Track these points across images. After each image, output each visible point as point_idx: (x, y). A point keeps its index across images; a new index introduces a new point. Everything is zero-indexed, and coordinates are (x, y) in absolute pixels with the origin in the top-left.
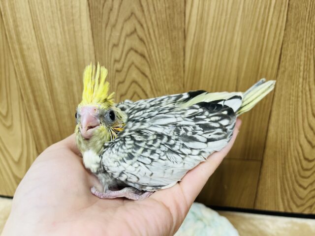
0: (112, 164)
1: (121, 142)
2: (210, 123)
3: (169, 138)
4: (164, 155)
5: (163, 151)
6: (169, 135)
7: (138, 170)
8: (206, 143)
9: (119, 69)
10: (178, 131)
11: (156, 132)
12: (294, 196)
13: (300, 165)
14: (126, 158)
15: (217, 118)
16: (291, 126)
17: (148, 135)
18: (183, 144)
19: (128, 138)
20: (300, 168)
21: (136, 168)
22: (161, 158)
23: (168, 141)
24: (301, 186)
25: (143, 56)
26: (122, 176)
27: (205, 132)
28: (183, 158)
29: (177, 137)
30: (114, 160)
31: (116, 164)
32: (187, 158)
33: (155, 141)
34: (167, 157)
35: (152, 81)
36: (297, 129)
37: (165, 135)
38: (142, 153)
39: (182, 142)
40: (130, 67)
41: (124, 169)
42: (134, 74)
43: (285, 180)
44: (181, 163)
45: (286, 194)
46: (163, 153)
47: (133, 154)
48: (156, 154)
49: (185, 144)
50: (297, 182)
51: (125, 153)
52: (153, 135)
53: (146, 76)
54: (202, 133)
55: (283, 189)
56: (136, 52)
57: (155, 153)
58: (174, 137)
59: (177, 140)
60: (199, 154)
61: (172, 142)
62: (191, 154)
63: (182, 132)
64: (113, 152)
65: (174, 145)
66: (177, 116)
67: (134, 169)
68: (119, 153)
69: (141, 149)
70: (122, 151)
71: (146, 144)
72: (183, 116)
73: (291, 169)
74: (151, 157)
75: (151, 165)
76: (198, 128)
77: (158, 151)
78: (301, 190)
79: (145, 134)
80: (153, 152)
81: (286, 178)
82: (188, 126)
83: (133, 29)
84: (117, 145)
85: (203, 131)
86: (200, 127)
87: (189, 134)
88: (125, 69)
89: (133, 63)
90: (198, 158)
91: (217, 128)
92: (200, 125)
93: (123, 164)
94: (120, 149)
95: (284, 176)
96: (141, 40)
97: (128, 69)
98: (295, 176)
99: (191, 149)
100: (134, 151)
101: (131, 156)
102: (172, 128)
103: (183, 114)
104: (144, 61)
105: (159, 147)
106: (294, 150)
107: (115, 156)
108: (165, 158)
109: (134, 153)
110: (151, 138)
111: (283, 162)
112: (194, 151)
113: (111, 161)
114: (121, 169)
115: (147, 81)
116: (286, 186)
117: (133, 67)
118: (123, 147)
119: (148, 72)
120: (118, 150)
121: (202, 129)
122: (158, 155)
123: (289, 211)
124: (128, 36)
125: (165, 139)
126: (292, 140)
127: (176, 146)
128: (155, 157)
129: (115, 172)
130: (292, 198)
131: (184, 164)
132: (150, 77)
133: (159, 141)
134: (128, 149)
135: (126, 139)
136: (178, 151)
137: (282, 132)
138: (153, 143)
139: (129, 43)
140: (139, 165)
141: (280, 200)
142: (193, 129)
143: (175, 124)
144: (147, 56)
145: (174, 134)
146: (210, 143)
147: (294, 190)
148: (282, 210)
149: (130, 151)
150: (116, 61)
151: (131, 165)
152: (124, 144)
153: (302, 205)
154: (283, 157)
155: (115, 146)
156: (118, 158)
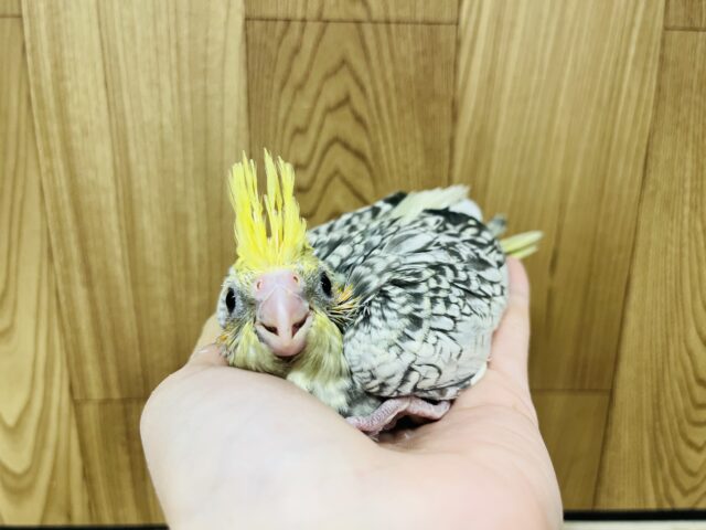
0: (385, 356)
1: (379, 298)
3: (454, 269)
4: (465, 305)
5: (460, 298)
7: (438, 348)
9: (305, 185)
12: (678, 468)
14: (407, 327)
17: (417, 271)
18: (479, 277)
21: (434, 345)
22: (464, 311)
23: (456, 275)
24: (691, 444)
25: (360, 155)
26: (407, 380)
31: (394, 351)
33: (437, 278)
34: (470, 307)
37: (444, 265)
38: (431, 306)
39: (476, 273)
40: (330, 180)
41: (413, 358)
43: (658, 433)
44: (489, 314)
45: (661, 466)
46: (461, 302)
47: (417, 314)
49: (482, 274)
51: (402, 316)
52: (426, 268)
53: (365, 202)
56: (346, 146)
57: (451, 302)
58: (459, 267)
61: (462, 276)
65: (469, 279)
67: (433, 349)
69: (426, 300)
74: (450, 312)
75: (457, 332)
77: (453, 299)
80: (447, 302)
81: (661, 427)
83: (342, 97)
89: (336, 172)
94: (387, 313)
95: (657, 424)
96: (359, 119)
97: (326, 186)
98: (680, 423)
99: (492, 284)
100: (417, 306)
101: (416, 322)
102: (439, 252)
104: (362, 169)
105: (450, 290)
106: (676, 364)
107: (385, 333)
108: (468, 310)
110: (427, 273)
112: (495, 287)
113: (380, 351)
116: (662, 447)
117: (337, 180)
118: (390, 305)
119: (369, 193)
120: (384, 317)
122: (457, 308)
123: (667, 506)
124: (330, 110)
125: (449, 272)
127: (472, 282)
128: (455, 311)
130: (673, 475)
134: (404, 305)
135: (385, 288)
138: (438, 283)
139: (332, 126)
140: (438, 339)
141: (649, 482)
144: (369, 154)
147: (678, 456)
148: (652, 505)
149: (408, 309)
151: (425, 341)
153: (695, 489)
155: (373, 311)
156: (394, 336)
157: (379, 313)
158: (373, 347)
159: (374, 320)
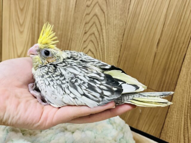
2: (97, 87)
3: (65, 79)
8: (82, 95)
10: (72, 79)
11: (62, 72)
15: (105, 88)
17: (57, 72)
18: (68, 87)
22: (54, 86)
23: (63, 80)
28: (64, 94)
29: (69, 81)
34: (57, 87)
35: (106, 16)
37: (64, 76)
38: (48, 77)
39: (69, 85)
42: (97, 10)
46: (56, 84)
52: (59, 73)
53: (104, 13)
58: (67, 80)
60: (74, 98)
61: (64, 82)
63: (74, 80)
71: (52, 75)
74: (50, 82)
76: (86, 85)
77: (55, 82)
80: (52, 80)
82: (81, 80)
85: (87, 88)
87: (77, 84)
88: (92, 6)
90: (72, 99)
91: (97, 92)
97: (94, 6)
99: (71, 92)
102: (72, 76)
105: (57, 80)
112: (71, 94)
115: (104, 16)
122: (53, 84)
125: (62, 78)
127: (64, 85)
132: (106, 14)
133: (59, 77)
138: (55, 76)
140: (43, 83)
142: (82, 83)
143: (75, 75)
145: (69, 79)
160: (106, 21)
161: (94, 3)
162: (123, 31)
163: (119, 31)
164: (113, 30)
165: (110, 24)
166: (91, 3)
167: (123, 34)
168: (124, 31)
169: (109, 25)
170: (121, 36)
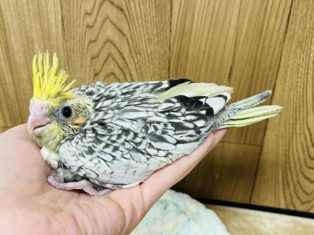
0: (70, 158)
1: (82, 134)
2: (184, 122)
3: (136, 135)
4: (127, 154)
5: (127, 149)
6: (136, 132)
7: (98, 166)
8: (175, 144)
9: (91, 25)
10: (146, 128)
11: (122, 127)
13: (306, 153)
14: (85, 152)
15: (193, 117)
16: (298, 104)
17: (113, 129)
18: (150, 144)
19: (89, 130)
20: (307, 156)
21: (95, 164)
22: (125, 156)
23: (134, 138)
24: (307, 178)
26: (80, 171)
27: (177, 132)
28: (148, 159)
29: (144, 135)
30: (73, 153)
31: (75, 158)
32: (152, 159)
33: (119, 136)
34: (131, 156)
35: (130, 41)
36: (305, 109)
37: (132, 131)
38: (104, 148)
39: (149, 141)
40: (104, 22)
41: (82, 164)
42: (109, 32)
44: (145, 163)
46: (126, 151)
47: (93, 148)
48: (119, 152)
49: (153, 143)
50: (303, 173)
51: (85, 146)
52: (118, 130)
53: (124, 35)
54: (173, 133)
55: (285, 182)
57: (118, 150)
58: (141, 135)
59: (144, 138)
60: (166, 156)
61: (138, 140)
62: (157, 155)
63: (152, 129)
64: (72, 145)
65: (140, 143)
66: (149, 109)
67: (94, 165)
68: (78, 146)
69: (103, 145)
70: (82, 144)
71: (109, 139)
72: (155, 110)
73: (296, 158)
74: (113, 154)
75: (112, 164)
76: (170, 126)
77: (121, 148)
78: (307, 183)
79: (110, 128)
80: (116, 149)
81: (290, 167)
82: (159, 123)
84: (77, 138)
85: (175, 131)
86: (172, 126)
87: (159, 133)
88: (98, 25)
89: (108, 17)
90: (164, 159)
91: (190, 129)
92: (173, 124)
93: (81, 158)
94: (80, 142)
97: (102, 25)
98: (301, 166)
99: (158, 150)
100: (95, 145)
101: (91, 151)
102: (141, 124)
103: (156, 107)
105: (123, 144)
106: (300, 134)
107: (74, 149)
108: (128, 156)
109: (95, 147)
110: (116, 132)
111: (287, 148)
112: (160, 152)
113: (69, 155)
114: (79, 164)
115: (125, 41)
117: (108, 21)
118: (84, 139)
119: (126, 30)
120: (77, 143)
121: (173, 128)
122: (121, 153)
125: (131, 136)
126: (298, 122)
127: (142, 145)
128: (118, 154)
129: (73, 166)
130: (296, 193)
131: (148, 165)
132: (128, 36)
133: (124, 137)
134: (88, 143)
135: (87, 131)
136: (143, 151)
137: (287, 111)
138: (117, 139)
140: (99, 162)
141: (281, 195)
142: (164, 127)
143: (144, 120)
145: (141, 131)
146: (179, 146)
147: (299, 182)
149: (90, 145)
150: (86, 14)
151: (91, 160)
152: (85, 136)
153: (309, 202)
154: (287, 142)
155: (75, 138)
156: (78, 152)
157: (77, 140)
158: (67, 152)
159: (73, 142)
160: (132, 49)
161: (100, 20)
162: (167, 63)
163: (159, 64)
164: (147, 63)
165: (140, 54)
166: (95, 21)
167: (167, 67)
168: (169, 63)
169: (138, 56)
170: (165, 71)
